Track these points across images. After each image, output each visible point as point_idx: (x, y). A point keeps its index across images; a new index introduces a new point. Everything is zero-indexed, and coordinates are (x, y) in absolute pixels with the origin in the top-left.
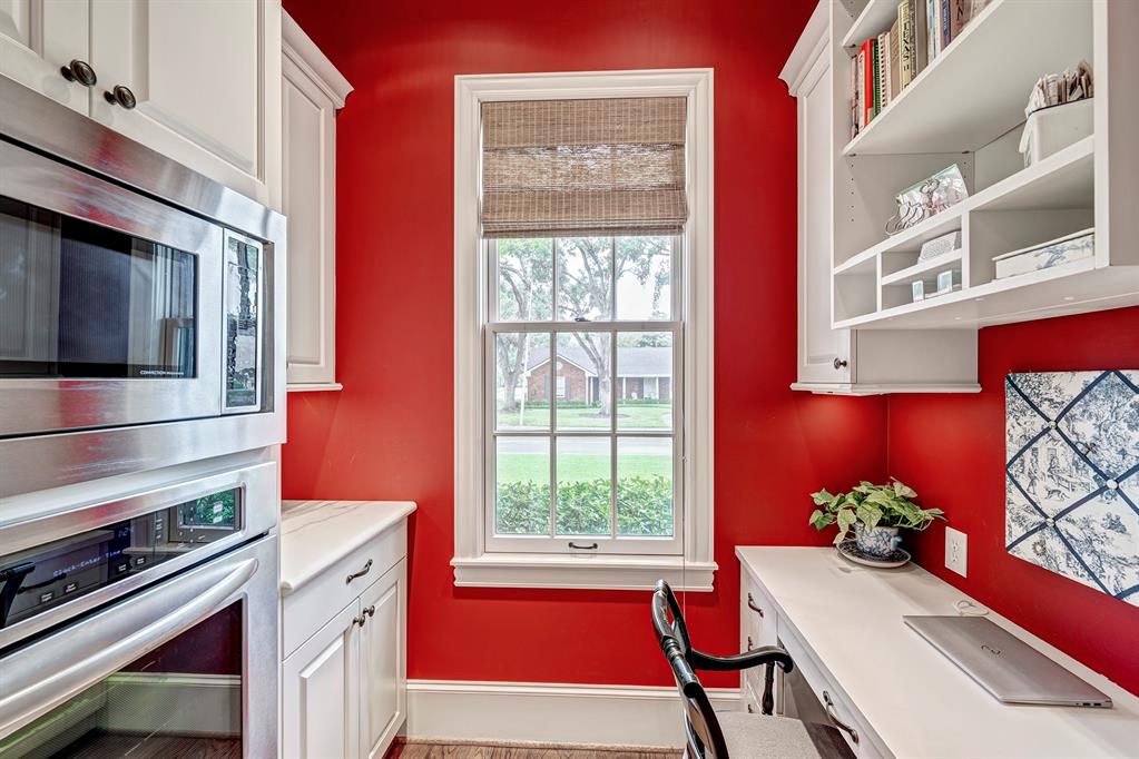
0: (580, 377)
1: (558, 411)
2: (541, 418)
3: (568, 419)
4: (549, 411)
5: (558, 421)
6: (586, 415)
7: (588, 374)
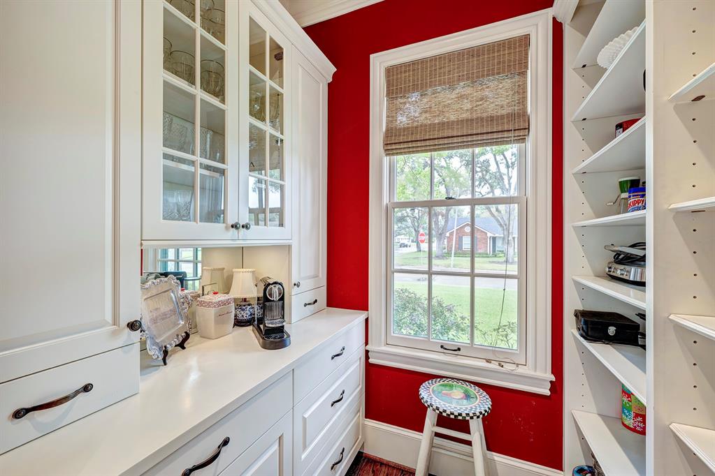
0: (484, 236)
1: (476, 259)
2: (464, 264)
3: (482, 265)
4: (470, 258)
5: (476, 265)
6: (493, 262)
7: (489, 235)
